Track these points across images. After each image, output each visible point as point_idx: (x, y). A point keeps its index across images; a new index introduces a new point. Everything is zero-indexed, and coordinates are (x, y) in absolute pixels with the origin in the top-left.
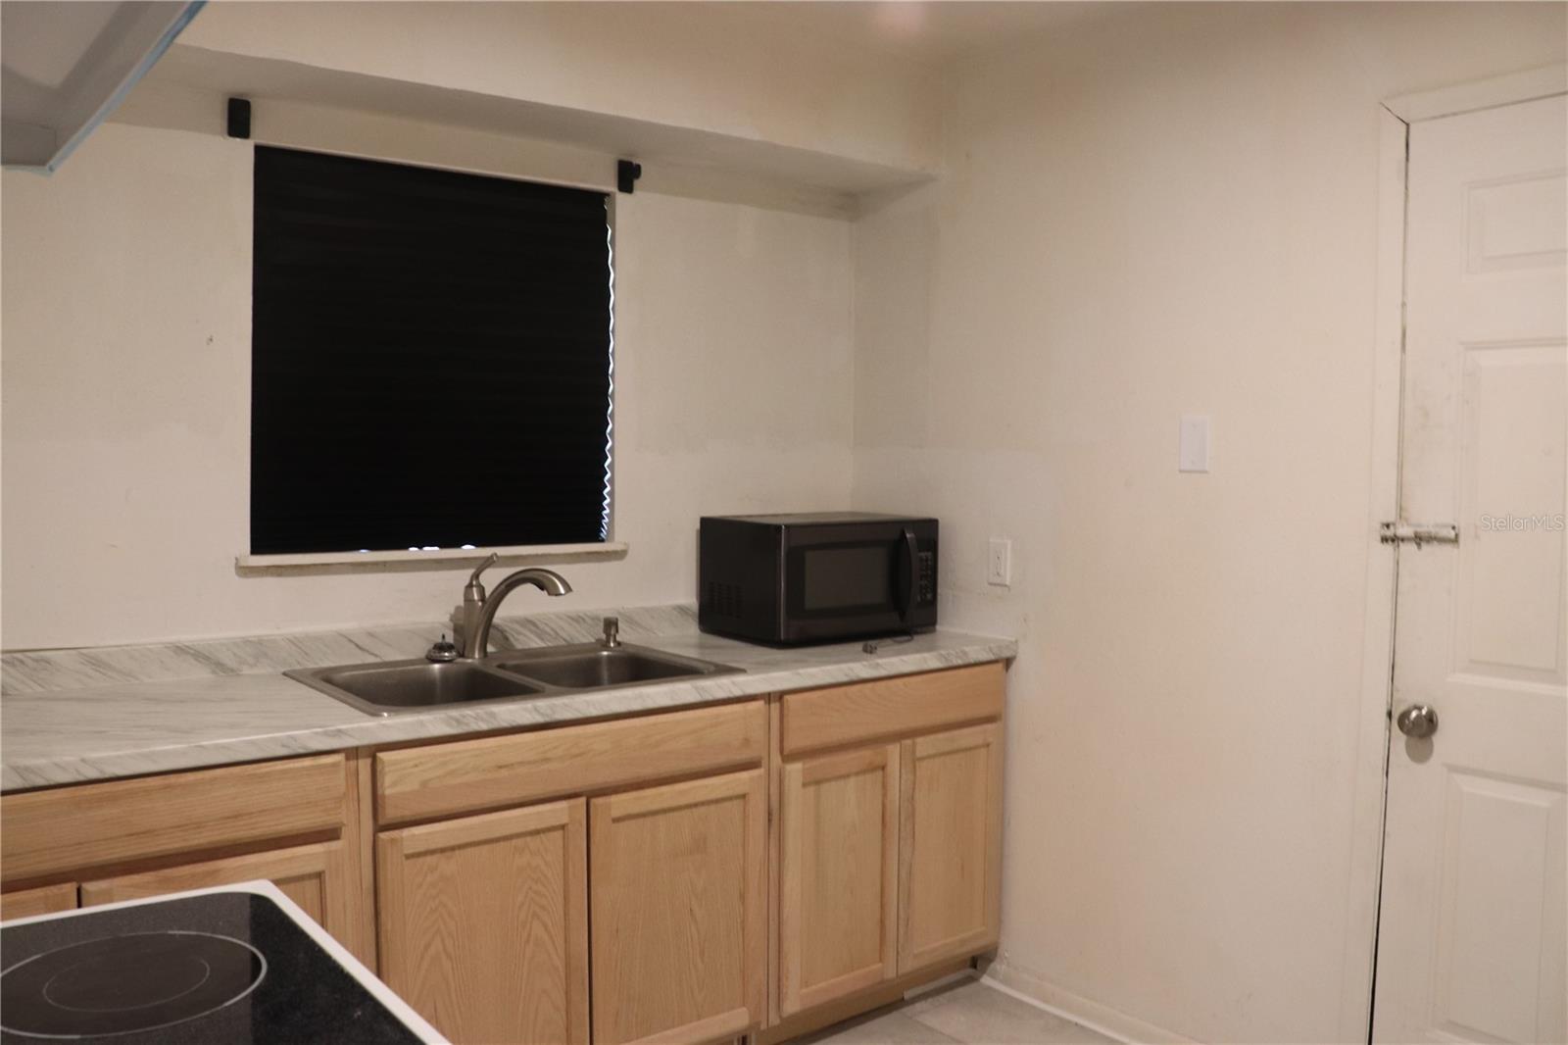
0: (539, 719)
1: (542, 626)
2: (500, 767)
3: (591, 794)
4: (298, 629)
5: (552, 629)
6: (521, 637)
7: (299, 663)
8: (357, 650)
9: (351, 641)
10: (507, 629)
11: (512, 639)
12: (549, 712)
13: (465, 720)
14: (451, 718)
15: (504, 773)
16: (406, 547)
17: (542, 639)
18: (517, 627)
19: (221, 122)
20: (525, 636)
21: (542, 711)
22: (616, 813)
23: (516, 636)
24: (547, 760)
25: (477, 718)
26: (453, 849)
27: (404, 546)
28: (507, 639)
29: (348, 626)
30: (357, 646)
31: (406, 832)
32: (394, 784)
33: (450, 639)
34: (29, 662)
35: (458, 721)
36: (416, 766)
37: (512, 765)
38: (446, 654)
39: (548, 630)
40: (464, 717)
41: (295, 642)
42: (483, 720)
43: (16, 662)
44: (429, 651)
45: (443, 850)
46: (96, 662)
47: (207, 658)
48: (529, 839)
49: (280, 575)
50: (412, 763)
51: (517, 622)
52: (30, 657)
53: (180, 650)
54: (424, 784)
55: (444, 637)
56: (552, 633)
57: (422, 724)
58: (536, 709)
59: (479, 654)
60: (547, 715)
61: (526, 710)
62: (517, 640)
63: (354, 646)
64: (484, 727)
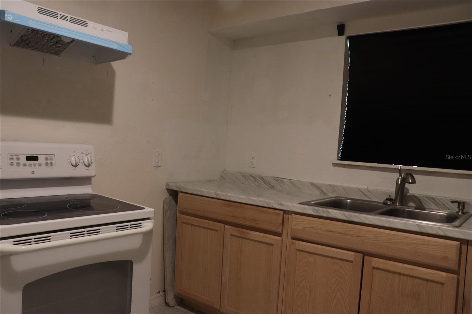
0: (345, 218)
1: (437, 200)
2: (329, 231)
3: (365, 254)
4: (346, 185)
5: (442, 203)
6: (427, 203)
7: (345, 196)
8: (363, 195)
9: (361, 192)
10: (421, 199)
11: (423, 203)
12: (349, 217)
13: (319, 211)
14: (314, 209)
15: (330, 233)
16: (392, 164)
17: (437, 206)
18: (425, 198)
20: (430, 203)
21: (346, 216)
22: (374, 265)
23: (425, 202)
24: (347, 234)
25: (323, 212)
26: (312, 253)
27: (391, 163)
28: (421, 203)
29: (363, 187)
30: (364, 194)
31: (297, 242)
32: (294, 225)
33: (393, 197)
34: (279, 181)
35: (316, 211)
36: (302, 222)
37: (333, 232)
38: (389, 202)
39: (440, 203)
40: (318, 210)
41: (344, 188)
42: (325, 213)
43: (277, 180)
44: (385, 200)
45: (309, 253)
46: (293, 183)
47: (319, 188)
48: (339, 261)
49: (345, 167)
50: (301, 220)
51: (426, 197)
52: (280, 180)
53: (313, 184)
54: (304, 228)
55: (390, 196)
56: (442, 204)
57: (305, 208)
58: (344, 215)
59: (399, 204)
60: (348, 218)
61: (340, 213)
62: (426, 204)
63: (362, 193)
64: (325, 215)
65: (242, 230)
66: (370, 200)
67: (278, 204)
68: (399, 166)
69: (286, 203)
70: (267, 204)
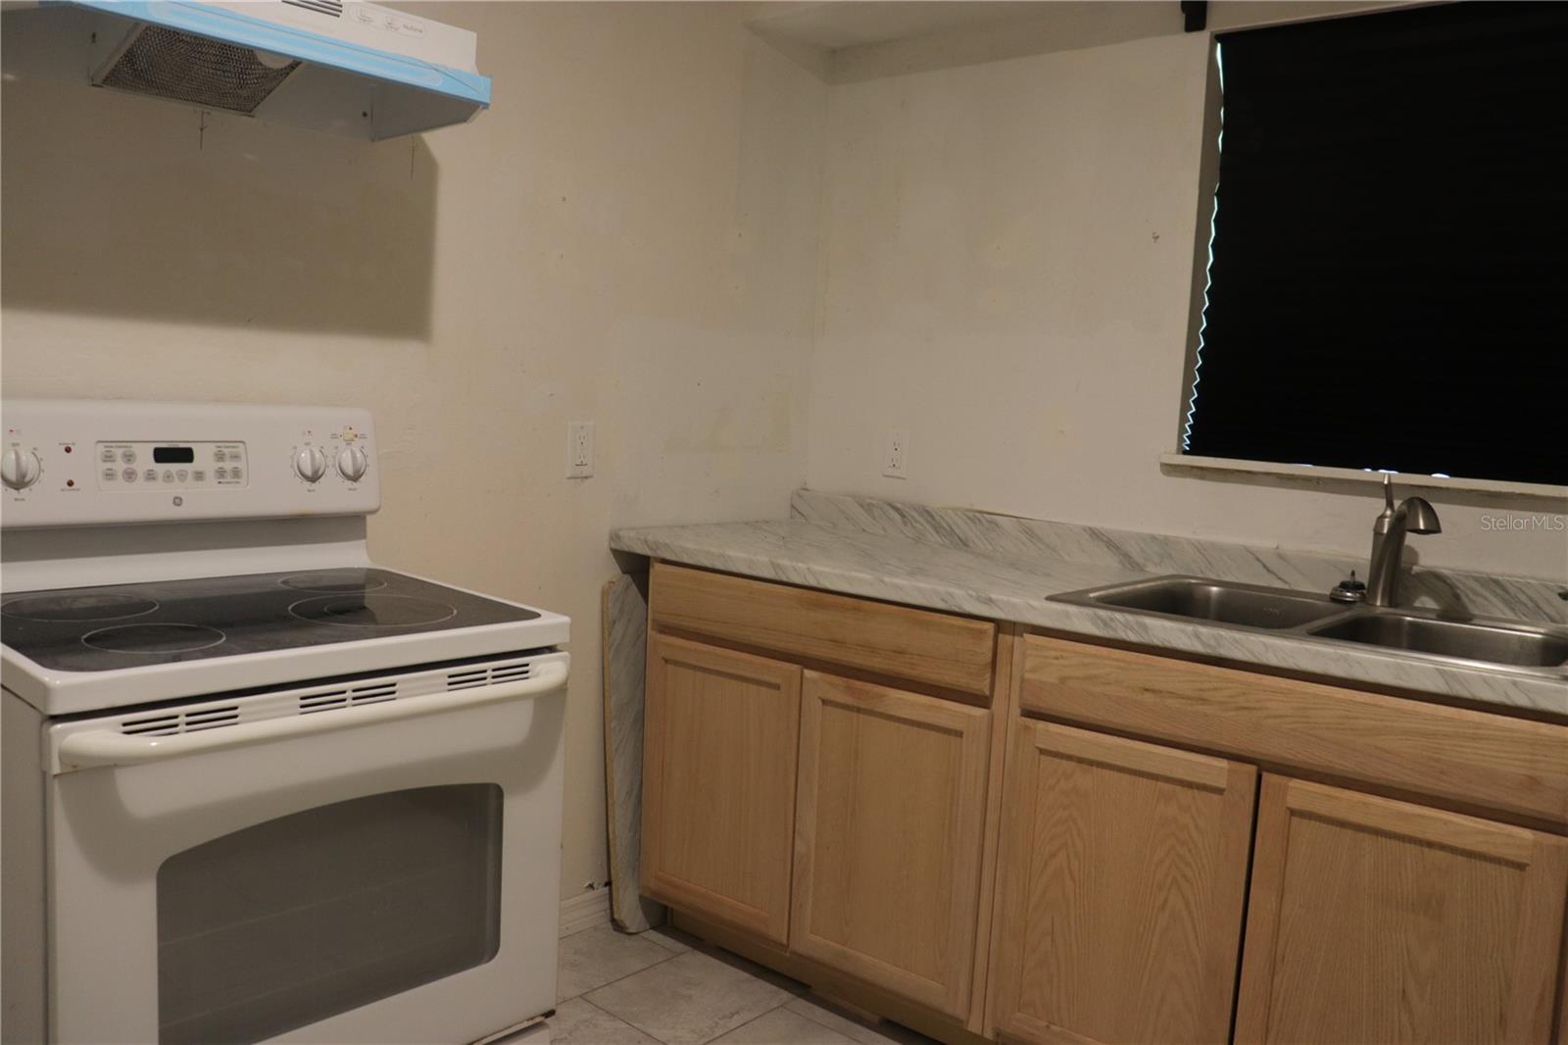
0: (1198, 647)
1: (1512, 590)
2: (1147, 690)
3: (1264, 767)
4: (1203, 537)
5: (1532, 600)
6: (1479, 600)
7: (1202, 572)
8: (1265, 571)
9: (1258, 560)
10: (1457, 584)
11: (1465, 599)
12: (1213, 643)
13: (1113, 624)
14: (1099, 618)
15: (1148, 698)
16: (1362, 467)
17: (1513, 610)
18: (1471, 583)
19: (1180, 19)
20: (1486, 599)
21: (1203, 638)
22: (1293, 802)
23: (1471, 595)
24: (1204, 701)
25: (1127, 626)
26: (1092, 763)
27: (1359, 465)
28: (1457, 597)
29: (1264, 543)
30: (1264, 566)
31: (1041, 725)
32: (1033, 670)
33: (1364, 577)
34: (984, 521)
35: (1105, 624)
36: (1057, 658)
37: (1161, 692)
38: (1349, 594)
39: (1523, 598)
40: (1111, 619)
41: (1200, 548)
42: (1132, 629)
43: (977, 521)
44: (1335, 589)
45: (1080, 760)
46: (1029, 531)
47: (1118, 548)
48: (1178, 789)
49: (1202, 478)
50: (1053, 653)
51: (1476, 579)
52: (985, 518)
53: (1095, 534)
54: (1063, 680)
55: (1353, 573)
56: (1530, 604)
57: (1067, 615)
58: (1197, 636)
59: (1382, 601)
60: (1209, 646)
61: (1183, 631)
62: (1474, 602)
63: (1261, 567)
64: (1133, 637)
65: (858, 684)
66: (1286, 587)
67: (978, 599)
68: (1385, 475)
69: (1005, 598)
70: (943, 600)
